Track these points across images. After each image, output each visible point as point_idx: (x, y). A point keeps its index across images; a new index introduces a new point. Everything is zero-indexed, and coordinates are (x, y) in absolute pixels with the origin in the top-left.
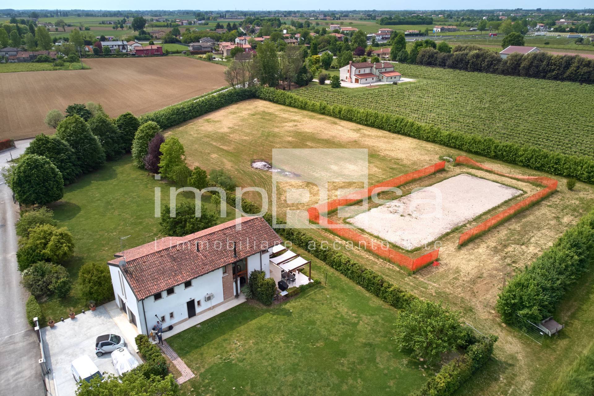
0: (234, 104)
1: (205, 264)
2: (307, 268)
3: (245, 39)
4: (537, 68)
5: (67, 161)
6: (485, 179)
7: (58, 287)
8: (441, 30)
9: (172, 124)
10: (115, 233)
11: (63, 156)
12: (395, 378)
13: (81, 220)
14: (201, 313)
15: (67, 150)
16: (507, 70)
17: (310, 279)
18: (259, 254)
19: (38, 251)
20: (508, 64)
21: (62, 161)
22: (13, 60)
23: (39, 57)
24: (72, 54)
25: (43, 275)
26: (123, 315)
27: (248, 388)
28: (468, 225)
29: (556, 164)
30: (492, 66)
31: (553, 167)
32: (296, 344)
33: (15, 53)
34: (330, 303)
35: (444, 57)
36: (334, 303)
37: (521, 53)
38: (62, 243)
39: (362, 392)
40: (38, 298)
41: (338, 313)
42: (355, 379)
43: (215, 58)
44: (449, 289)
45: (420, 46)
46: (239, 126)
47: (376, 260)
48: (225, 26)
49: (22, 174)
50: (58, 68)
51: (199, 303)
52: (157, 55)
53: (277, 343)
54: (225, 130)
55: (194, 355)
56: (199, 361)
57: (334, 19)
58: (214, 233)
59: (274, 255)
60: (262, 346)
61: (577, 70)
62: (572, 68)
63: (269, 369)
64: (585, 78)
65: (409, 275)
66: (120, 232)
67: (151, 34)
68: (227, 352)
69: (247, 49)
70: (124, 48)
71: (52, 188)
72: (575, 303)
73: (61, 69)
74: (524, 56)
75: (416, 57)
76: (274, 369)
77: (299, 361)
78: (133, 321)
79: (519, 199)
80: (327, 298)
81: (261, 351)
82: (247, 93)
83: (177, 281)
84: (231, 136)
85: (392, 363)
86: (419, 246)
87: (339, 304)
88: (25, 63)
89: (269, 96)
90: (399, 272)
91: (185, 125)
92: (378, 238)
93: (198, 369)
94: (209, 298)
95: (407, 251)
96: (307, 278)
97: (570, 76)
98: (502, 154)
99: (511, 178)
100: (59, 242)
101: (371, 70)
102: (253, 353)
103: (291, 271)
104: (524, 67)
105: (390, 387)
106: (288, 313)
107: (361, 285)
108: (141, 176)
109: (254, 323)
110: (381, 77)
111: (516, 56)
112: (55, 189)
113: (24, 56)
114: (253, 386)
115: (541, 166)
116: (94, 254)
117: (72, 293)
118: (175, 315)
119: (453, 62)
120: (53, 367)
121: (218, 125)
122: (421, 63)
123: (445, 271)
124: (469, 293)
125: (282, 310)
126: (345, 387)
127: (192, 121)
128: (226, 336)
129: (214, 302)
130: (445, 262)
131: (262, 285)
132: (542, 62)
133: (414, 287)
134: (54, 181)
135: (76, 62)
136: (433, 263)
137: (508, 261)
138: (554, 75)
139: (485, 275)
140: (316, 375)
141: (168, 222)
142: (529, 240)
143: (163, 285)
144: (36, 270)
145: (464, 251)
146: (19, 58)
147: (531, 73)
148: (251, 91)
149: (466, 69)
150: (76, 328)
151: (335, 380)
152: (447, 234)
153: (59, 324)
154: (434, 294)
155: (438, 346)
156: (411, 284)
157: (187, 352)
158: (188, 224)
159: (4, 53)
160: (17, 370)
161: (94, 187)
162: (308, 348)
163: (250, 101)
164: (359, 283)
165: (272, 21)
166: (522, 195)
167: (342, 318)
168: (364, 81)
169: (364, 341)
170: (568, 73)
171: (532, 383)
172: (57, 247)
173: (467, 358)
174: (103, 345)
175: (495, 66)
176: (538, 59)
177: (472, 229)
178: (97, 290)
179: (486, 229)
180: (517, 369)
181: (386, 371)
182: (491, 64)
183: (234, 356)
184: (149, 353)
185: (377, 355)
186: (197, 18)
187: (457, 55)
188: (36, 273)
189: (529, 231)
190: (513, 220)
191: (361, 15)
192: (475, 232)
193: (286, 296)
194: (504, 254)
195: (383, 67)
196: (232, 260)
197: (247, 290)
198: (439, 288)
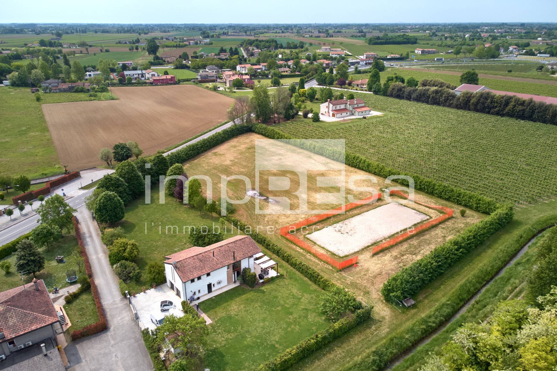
0: (235, 138)
1: (217, 264)
2: (276, 266)
3: (245, 67)
4: (483, 105)
5: (124, 192)
6: (407, 207)
7: (136, 275)
8: (422, 52)
9: (190, 158)
10: (160, 243)
11: (121, 189)
12: (316, 325)
13: (137, 233)
14: (215, 291)
15: (124, 185)
16: (460, 105)
17: (277, 273)
18: (248, 258)
19: (121, 254)
20: (460, 100)
21: (120, 192)
22: (55, 90)
23: (76, 88)
24: (102, 85)
25: (126, 268)
26: (172, 291)
27: (240, 328)
28: (384, 241)
29: (458, 197)
30: (448, 101)
31: (456, 198)
32: (266, 308)
33: (57, 84)
34: (288, 287)
35: (410, 91)
36: (290, 287)
37: (471, 91)
38: (133, 250)
39: (298, 332)
40: (124, 281)
41: (292, 292)
42: (295, 326)
43: (219, 88)
44: (359, 280)
45: (391, 80)
46: (238, 159)
47: (319, 263)
48: (228, 51)
49: (101, 204)
50: (93, 98)
51: (214, 285)
52: (171, 84)
53: (256, 307)
54: (228, 163)
55: (212, 312)
56: (215, 315)
57: (327, 37)
58: (222, 246)
59: (257, 259)
60: (248, 308)
61: (514, 107)
62: (510, 106)
63: (251, 320)
64: (520, 115)
65: (338, 272)
66: (163, 242)
67: (164, 59)
68: (229, 311)
69: (246, 80)
70: (142, 76)
71: (119, 213)
72: (430, 290)
73: (95, 100)
74: (473, 94)
75: (387, 90)
76: (254, 319)
77: (267, 316)
78: (178, 294)
79: (425, 222)
80: (286, 285)
81: (247, 311)
82: (245, 128)
83: (203, 273)
84: (232, 168)
85: (316, 319)
86: (348, 254)
87: (292, 288)
88: (65, 93)
89: (262, 131)
90: (332, 270)
91: (199, 158)
92: (323, 248)
93: (214, 319)
94: (219, 283)
95: (340, 257)
96: (276, 272)
97: (509, 113)
98: (424, 187)
99: (426, 206)
100: (132, 249)
101: (345, 106)
102: (243, 311)
103: (266, 268)
104: (473, 103)
105: (312, 330)
106: (263, 292)
107: (307, 277)
108: (171, 201)
109: (244, 297)
110: (353, 112)
111: (467, 94)
112: (120, 213)
113: (64, 87)
114: (242, 327)
115: (449, 198)
116: (149, 256)
117: (142, 279)
118: (201, 291)
119: (417, 96)
120: (139, 316)
121: (223, 158)
122: (391, 96)
123: (360, 270)
124: (370, 284)
125: (260, 290)
126: (289, 329)
127: (203, 154)
128: (229, 303)
129: (222, 285)
130: (361, 264)
131: (249, 276)
132: (487, 100)
133: (339, 279)
134: (120, 208)
135: (105, 91)
136: (353, 265)
137: (401, 265)
138: (496, 111)
139: (383, 273)
140: (275, 323)
141: (194, 237)
142: (420, 252)
143: (196, 275)
144: (121, 265)
145: (376, 258)
146: (60, 89)
147: (478, 108)
148: (248, 126)
149: (427, 103)
150: (147, 297)
151: (285, 326)
152: (368, 247)
153: (137, 295)
154: (349, 283)
155: (338, 309)
156: (337, 277)
157: (208, 311)
158: (206, 239)
159: (48, 84)
160: (121, 317)
161: (141, 210)
162: (272, 310)
163: (247, 135)
164: (306, 276)
165: (270, 43)
166: (428, 219)
167: (293, 295)
168: (339, 115)
169: (303, 307)
170: (507, 110)
171: (388, 330)
172: (131, 252)
173: (354, 316)
174: (164, 306)
175: (450, 101)
176: (484, 97)
177: (385, 244)
178: (158, 277)
179: (394, 244)
180: (383, 323)
181: (312, 322)
182: (447, 99)
183: (233, 313)
184: (189, 309)
185: (309, 314)
186: (203, 36)
187: (420, 90)
188: (122, 267)
189: (422, 245)
190: (415, 238)
191: (353, 31)
192: (386, 245)
193: (262, 282)
194: (399, 261)
195: (355, 103)
196: (232, 262)
197: (240, 279)
198: (353, 280)
